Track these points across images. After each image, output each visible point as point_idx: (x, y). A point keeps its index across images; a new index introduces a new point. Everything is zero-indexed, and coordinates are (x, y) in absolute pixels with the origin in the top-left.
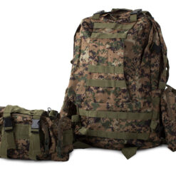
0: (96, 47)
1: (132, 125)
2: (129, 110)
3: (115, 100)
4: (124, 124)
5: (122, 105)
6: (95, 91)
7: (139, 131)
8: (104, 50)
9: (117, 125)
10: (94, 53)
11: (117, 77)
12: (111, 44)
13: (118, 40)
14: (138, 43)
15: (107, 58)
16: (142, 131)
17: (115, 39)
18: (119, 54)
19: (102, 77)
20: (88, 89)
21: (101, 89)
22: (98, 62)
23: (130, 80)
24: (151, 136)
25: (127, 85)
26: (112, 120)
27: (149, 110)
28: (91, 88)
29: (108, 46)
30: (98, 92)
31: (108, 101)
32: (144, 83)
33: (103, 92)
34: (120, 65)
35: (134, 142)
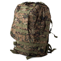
0: (19, 16)
1: (31, 48)
2: (30, 42)
3: (25, 38)
4: (28, 47)
5: (27, 40)
6: (18, 33)
7: (34, 51)
8: (21, 18)
9: (26, 47)
10: (18, 19)
11: (25, 29)
12: (24, 16)
14: (35, 16)
15: (22, 21)
16: (35, 51)
17: (25, 14)
18: (26, 20)
19: (21, 28)
20: (16, 32)
22: (19, 22)
23: (30, 31)
24: (38, 53)
26: (24, 45)
27: (38, 43)
28: (17, 32)
30: (19, 34)
31: (23, 38)
33: (21, 34)
34: (26, 25)
35: (32, 55)
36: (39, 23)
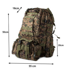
0: (25, 21)
3: (31, 39)
10: (24, 23)
11: (31, 32)
13: (32, 19)
17: (31, 18)
18: (31, 23)
19: (26, 31)
21: (26, 35)
22: (25, 26)
25: (34, 35)
28: (23, 34)
29: (29, 21)
32: (40, 34)
33: (27, 36)
34: (31, 28)
36: (43, 26)
